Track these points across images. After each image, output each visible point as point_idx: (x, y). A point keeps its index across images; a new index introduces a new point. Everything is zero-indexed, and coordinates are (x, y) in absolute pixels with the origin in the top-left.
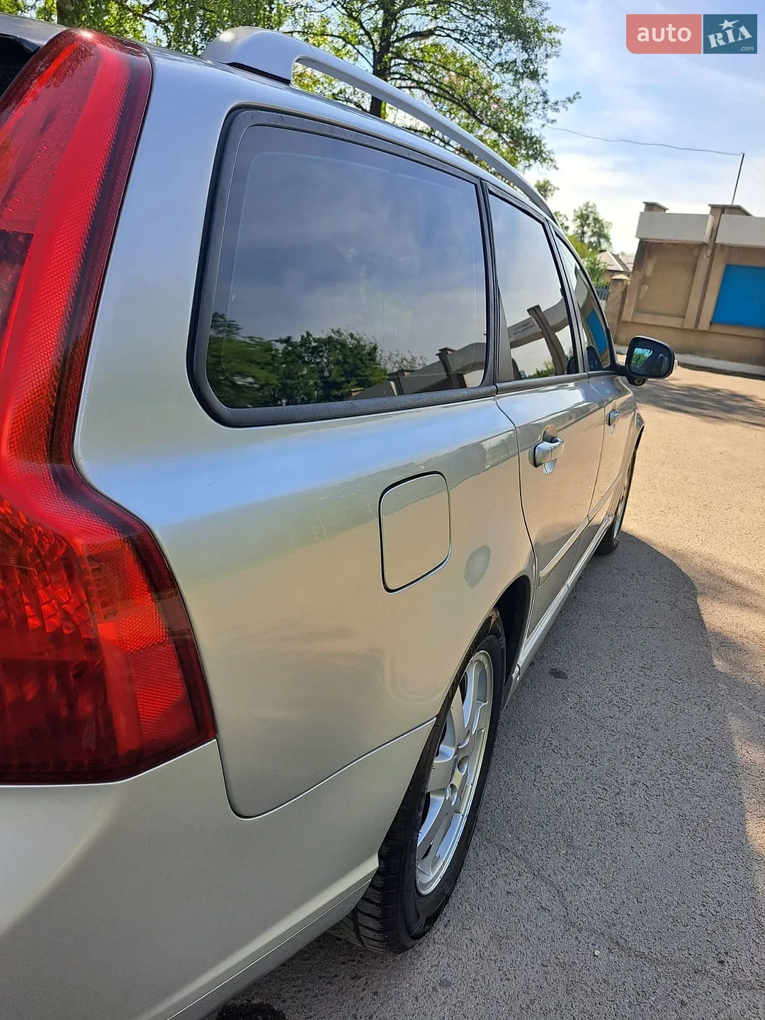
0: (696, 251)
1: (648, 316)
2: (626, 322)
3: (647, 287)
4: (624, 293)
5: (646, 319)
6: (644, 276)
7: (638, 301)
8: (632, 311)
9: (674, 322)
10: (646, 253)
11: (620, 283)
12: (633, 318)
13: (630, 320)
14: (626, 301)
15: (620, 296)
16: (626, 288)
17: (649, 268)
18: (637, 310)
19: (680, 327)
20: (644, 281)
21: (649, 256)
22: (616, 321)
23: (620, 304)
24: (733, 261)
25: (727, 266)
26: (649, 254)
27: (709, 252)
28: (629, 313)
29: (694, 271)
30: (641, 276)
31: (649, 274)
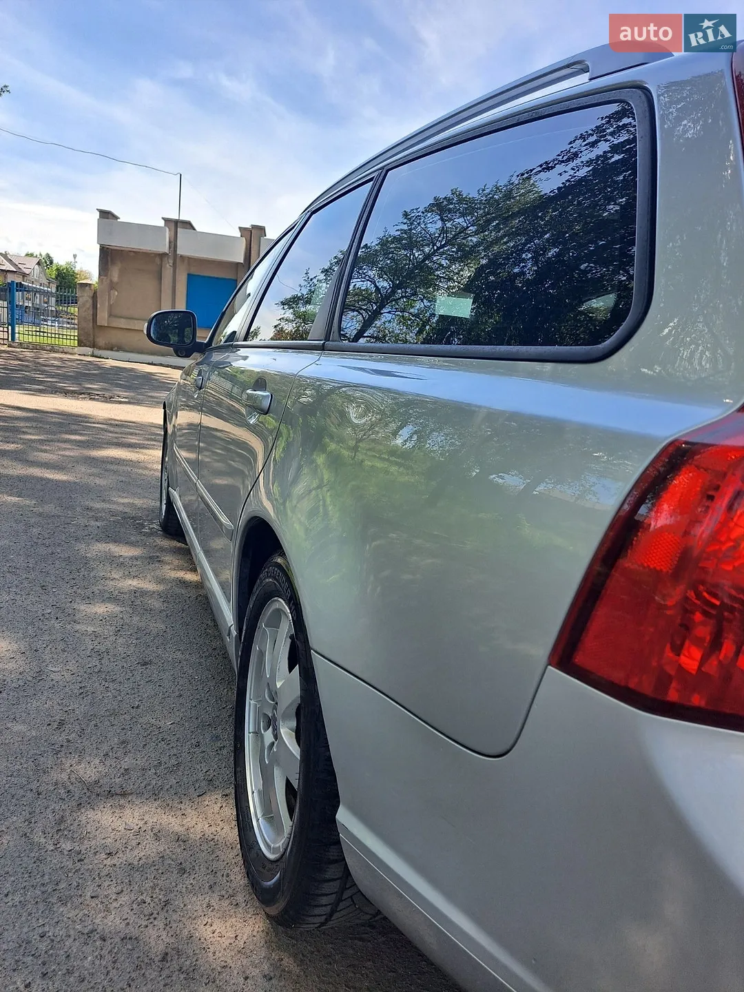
0: (158, 260)
1: (123, 320)
2: (102, 327)
3: (116, 293)
4: (94, 297)
5: (122, 323)
6: (111, 281)
7: (110, 306)
8: (107, 316)
10: (109, 259)
11: (87, 288)
12: (108, 323)
13: (106, 325)
14: (98, 306)
15: (90, 301)
16: (95, 293)
17: (115, 274)
18: (110, 315)
20: (112, 286)
21: (113, 263)
22: (91, 324)
23: (91, 308)
24: (194, 271)
25: (188, 275)
26: (112, 260)
27: (171, 261)
28: (103, 317)
29: (160, 278)
30: (108, 281)
31: (115, 279)
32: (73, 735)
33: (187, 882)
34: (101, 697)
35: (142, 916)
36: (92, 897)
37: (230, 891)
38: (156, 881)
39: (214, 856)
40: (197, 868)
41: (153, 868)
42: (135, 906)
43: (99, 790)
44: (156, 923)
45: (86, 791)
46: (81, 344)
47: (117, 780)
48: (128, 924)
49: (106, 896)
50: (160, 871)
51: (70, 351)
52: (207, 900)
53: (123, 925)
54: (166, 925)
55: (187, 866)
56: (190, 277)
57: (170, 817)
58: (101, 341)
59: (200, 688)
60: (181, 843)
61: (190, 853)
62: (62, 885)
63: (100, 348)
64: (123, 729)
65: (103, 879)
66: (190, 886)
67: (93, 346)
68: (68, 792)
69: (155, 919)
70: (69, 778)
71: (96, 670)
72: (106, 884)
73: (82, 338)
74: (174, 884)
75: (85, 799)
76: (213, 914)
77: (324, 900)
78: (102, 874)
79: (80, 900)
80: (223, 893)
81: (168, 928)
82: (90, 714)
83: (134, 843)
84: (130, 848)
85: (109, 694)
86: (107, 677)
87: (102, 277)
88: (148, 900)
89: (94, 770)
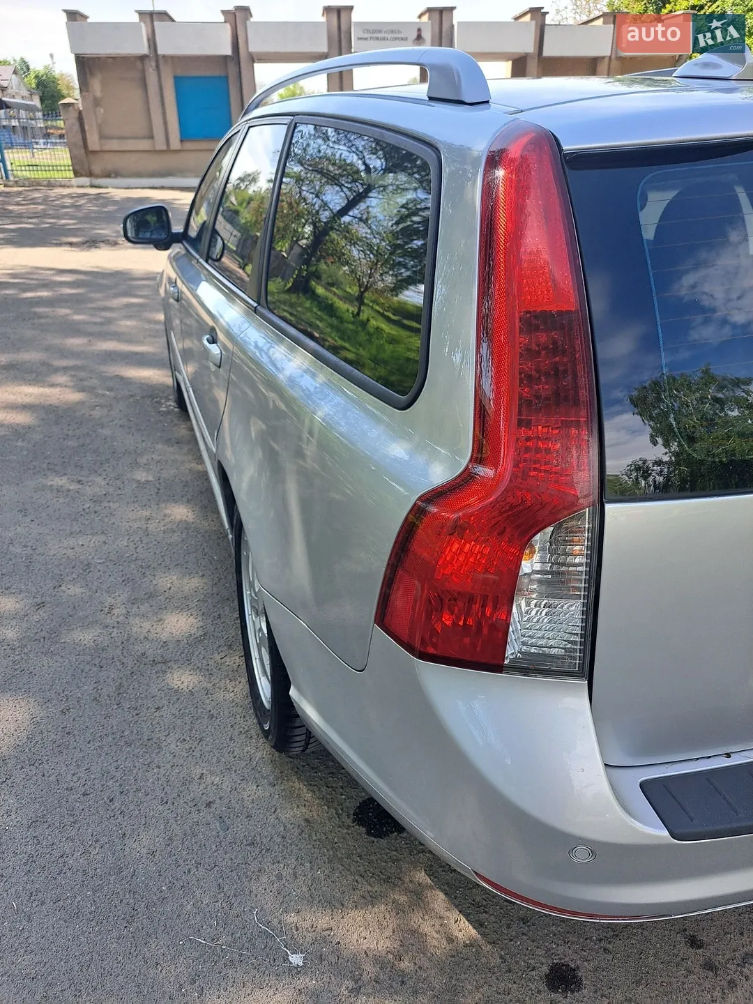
0: (139, 64)
1: (115, 141)
2: (94, 152)
3: (102, 110)
4: (80, 119)
5: (114, 145)
6: (94, 96)
7: (99, 127)
8: (97, 139)
9: (144, 145)
10: (87, 70)
11: (71, 108)
12: (100, 146)
13: (99, 149)
14: (86, 127)
15: (76, 123)
16: (80, 113)
17: (96, 85)
18: (102, 137)
19: (152, 149)
20: (97, 103)
21: (92, 74)
22: (83, 151)
23: (79, 132)
24: (179, 73)
25: (175, 78)
26: (90, 71)
27: (154, 64)
28: (94, 142)
29: (144, 85)
30: (91, 98)
31: (98, 94)
32: (121, 618)
33: (215, 724)
34: (139, 583)
35: (184, 750)
36: (148, 740)
37: (246, 728)
38: (192, 725)
39: (234, 704)
40: (222, 714)
41: (190, 716)
42: (178, 744)
43: (146, 660)
44: (194, 754)
45: (136, 662)
46: (77, 174)
47: (159, 651)
48: (175, 756)
49: (158, 739)
50: (195, 718)
51: (68, 184)
52: (229, 736)
53: (171, 757)
54: (201, 755)
55: (214, 712)
56: (177, 80)
57: (200, 677)
58: (97, 168)
59: (219, 566)
60: (210, 696)
61: (217, 702)
62: (126, 733)
63: (97, 176)
64: (160, 609)
65: (154, 727)
66: (217, 727)
67: (90, 174)
68: (123, 664)
69: (193, 751)
70: (122, 653)
71: (134, 559)
72: (157, 730)
73: (77, 167)
74: (205, 727)
75: (136, 668)
76: (234, 745)
77: (298, 739)
78: (154, 723)
79: (140, 742)
80: (242, 730)
81: (202, 757)
82: (133, 598)
83: (175, 698)
84: (172, 702)
85: (146, 579)
86: (143, 564)
87: (84, 93)
88: (188, 738)
89: (141, 645)
